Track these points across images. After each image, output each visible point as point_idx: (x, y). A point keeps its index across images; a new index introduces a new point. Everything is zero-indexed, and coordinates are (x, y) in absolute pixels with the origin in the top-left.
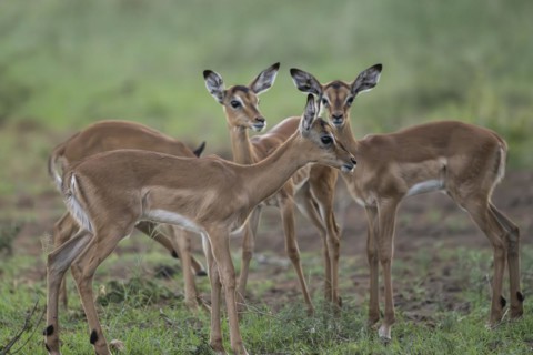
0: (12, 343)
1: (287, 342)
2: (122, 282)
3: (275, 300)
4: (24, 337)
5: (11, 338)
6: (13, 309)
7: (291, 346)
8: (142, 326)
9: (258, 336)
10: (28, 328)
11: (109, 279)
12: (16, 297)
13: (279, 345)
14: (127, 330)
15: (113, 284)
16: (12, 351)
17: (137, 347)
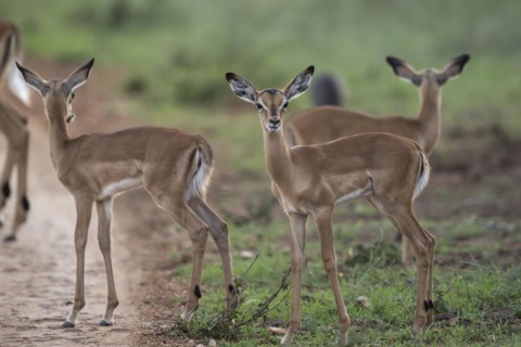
0: (270, 300)
1: (513, 297)
2: (367, 245)
3: (502, 261)
4: (282, 294)
5: (269, 296)
6: (271, 270)
7: (516, 301)
8: (385, 284)
9: (488, 293)
10: (284, 287)
11: (355, 243)
12: (273, 260)
13: (506, 300)
14: (372, 288)
15: (360, 248)
16: (270, 307)
17: (381, 303)
